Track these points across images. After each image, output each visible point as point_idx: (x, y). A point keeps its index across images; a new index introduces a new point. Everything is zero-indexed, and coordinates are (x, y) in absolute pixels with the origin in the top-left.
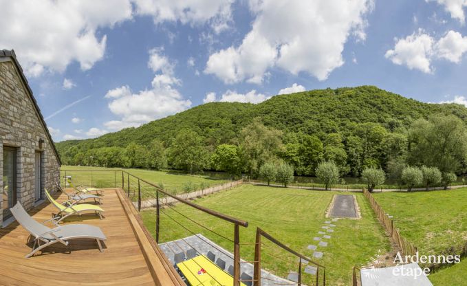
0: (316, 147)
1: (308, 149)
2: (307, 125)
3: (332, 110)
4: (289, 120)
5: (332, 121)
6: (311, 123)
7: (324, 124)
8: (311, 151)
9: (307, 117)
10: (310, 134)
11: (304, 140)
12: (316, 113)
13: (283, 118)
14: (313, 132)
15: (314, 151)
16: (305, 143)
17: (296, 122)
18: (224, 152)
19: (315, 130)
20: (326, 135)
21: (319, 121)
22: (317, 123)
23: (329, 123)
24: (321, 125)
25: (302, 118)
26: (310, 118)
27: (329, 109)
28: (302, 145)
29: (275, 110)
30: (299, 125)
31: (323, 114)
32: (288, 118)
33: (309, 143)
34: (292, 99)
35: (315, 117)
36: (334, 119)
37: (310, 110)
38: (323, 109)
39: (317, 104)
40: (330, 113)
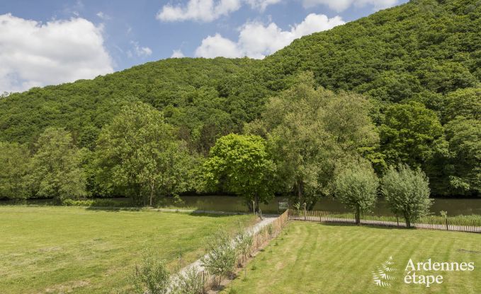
0: (423, 128)
1: (401, 135)
2: (384, 84)
3: (441, 40)
4: (338, 80)
5: (449, 64)
6: (392, 78)
7: (427, 74)
8: (412, 136)
9: (378, 68)
10: (396, 101)
11: (389, 115)
12: (400, 56)
13: (325, 77)
14: (404, 96)
15: (421, 136)
16: (394, 121)
17: (355, 81)
18: (235, 151)
19: (408, 91)
20: (440, 96)
21: (410, 69)
22: (405, 75)
23: (442, 69)
24: (421, 77)
25: (368, 72)
26: (388, 68)
27: (431, 39)
28: (384, 128)
29: (304, 64)
30: (365, 85)
31: (418, 53)
32: (334, 76)
33: (403, 118)
34: (337, 38)
35: (400, 62)
36: (451, 57)
37: (383, 51)
38: (415, 43)
39: (397, 36)
40: (436, 47)
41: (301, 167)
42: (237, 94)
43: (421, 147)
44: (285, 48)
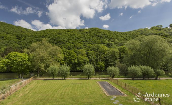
0: (73, 56)
1: (69, 57)
2: (67, 45)
3: (79, 39)
4: (57, 42)
5: (80, 44)
6: (69, 44)
7: (76, 45)
8: (71, 58)
9: (66, 41)
10: (69, 50)
11: (67, 53)
12: (71, 40)
13: (53, 41)
14: (71, 49)
15: (73, 58)
16: (68, 54)
17: (61, 43)
19: (72, 48)
20: (77, 50)
21: (73, 43)
22: (72, 44)
24: (74, 45)
25: (64, 42)
26: (68, 42)
27: (77, 38)
28: (65, 55)
29: (48, 36)
30: (63, 45)
31: (75, 40)
32: (56, 41)
33: (70, 54)
34: (58, 32)
35: (71, 41)
36: (80, 43)
37: (68, 38)
38: (74, 38)
39: (71, 35)
40: (78, 40)
41: (39, 64)
42: (24, 39)
43: (72, 60)
44: (44, 30)
